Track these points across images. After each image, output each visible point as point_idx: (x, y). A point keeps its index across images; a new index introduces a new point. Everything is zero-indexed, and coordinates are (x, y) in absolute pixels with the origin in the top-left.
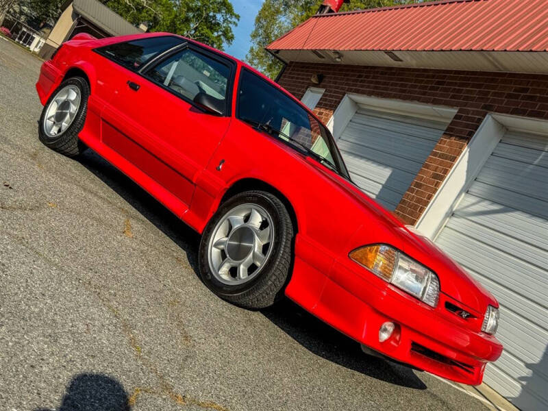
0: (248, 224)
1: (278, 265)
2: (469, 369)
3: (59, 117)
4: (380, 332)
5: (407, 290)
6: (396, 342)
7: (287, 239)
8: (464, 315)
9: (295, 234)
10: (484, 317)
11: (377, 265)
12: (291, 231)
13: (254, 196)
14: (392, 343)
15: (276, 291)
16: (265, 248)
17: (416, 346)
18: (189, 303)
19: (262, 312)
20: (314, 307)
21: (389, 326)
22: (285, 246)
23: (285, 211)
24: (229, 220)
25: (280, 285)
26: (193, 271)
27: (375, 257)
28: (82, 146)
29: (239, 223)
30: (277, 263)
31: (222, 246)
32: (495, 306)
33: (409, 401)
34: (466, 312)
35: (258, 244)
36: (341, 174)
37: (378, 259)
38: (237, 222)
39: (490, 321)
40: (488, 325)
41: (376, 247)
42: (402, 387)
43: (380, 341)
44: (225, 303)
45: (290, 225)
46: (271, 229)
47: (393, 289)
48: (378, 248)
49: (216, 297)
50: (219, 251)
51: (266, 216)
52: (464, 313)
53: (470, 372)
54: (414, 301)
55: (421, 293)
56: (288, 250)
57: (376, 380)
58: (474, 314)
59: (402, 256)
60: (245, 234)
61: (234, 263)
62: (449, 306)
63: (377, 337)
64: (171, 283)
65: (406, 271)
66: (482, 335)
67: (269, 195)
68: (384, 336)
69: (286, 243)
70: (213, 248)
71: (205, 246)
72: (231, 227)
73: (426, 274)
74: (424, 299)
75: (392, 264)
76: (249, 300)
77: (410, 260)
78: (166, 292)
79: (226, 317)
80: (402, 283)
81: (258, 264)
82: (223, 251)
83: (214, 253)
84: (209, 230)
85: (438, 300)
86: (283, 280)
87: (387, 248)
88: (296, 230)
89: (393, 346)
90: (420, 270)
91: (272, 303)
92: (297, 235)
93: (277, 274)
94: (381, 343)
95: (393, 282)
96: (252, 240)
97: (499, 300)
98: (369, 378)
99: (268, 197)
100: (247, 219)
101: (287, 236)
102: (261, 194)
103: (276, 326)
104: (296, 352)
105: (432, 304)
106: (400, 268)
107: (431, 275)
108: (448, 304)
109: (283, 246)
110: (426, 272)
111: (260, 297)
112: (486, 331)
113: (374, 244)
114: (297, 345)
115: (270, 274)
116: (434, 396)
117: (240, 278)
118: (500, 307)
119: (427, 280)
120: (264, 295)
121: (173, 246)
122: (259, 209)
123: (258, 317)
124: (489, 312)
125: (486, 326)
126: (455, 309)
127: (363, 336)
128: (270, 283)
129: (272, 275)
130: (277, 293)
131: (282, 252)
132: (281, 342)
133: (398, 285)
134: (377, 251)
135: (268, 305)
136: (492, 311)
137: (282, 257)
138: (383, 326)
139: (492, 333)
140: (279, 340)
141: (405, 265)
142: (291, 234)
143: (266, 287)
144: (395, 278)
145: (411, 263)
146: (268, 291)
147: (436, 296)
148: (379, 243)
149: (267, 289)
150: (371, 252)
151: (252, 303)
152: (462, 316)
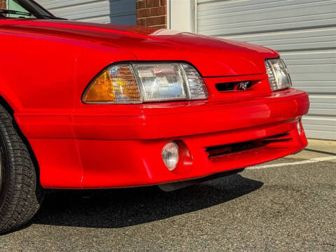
1: (15, 162)
2: (285, 137)
4: (164, 160)
5: (166, 99)
6: (189, 159)
7: (6, 127)
8: (244, 86)
9: (13, 117)
10: (267, 75)
11: (118, 93)
12: (6, 115)
14: (186, 163)
15: (32, 189)
17: (213, 151)
20: (82, 180)
21: (171, 148)
22: (10, 135)
25: (33, 182)
27: (110, 85)
30: (13, 159)
32: (274, 56)
33: (247, 209)
34: (244, 82)
36: (39, 17)
37: (114, 86)
39: (277, 75)
40: (277, 79)
41: (105, 73)
42: (234, 200)
43: (171, 169)
47: (150, 107)
48: (107, 75)
52: (242, 84)
53: (287, 140)
54: (181, 105)
55: (183, 92)
56: (15, 138)
57: (202, 211)
58: (255, 79)
59: (139, 65)
62: (221, 87)
63: (165, 168)
65: (152, 79)
66: (278, 95)
68: (172, 162)
69: (8, 131)
73: (176, 69)
74: (191, 96)
76: (9, 220)
77: (149, 65)
80: (156, 94)
85: (207, 88)
86: (33, 173)
87: (116, 68)
88: (10, 111)
89: (188, 166)
90: (167, 68)
91: (38, 206)
92: (15, 115)
93: (20, 172)
94: (172, 171)
95: (147, 99)
97: (275, 48)
98: (193, 214)
101: (4, 123)
103: (61, 227)
104: (95, 239)
105: (203, 96)
106: (144, 79)
107: (183, 67)
109: (7, 137)
110: (176, 67)
111: (19, 209)
112: (279, 88)
113: (101, 72)
114: (94, 231)
116: (274, 187)
118: (281, 54)
119: (182, 75)
120: (22, 203)
123: (35, 230)
124: (270, 67)
125: (275, 83)
126: (231, 86)
127: (150, 177)
128: (19, 186)
129: (16, 177)
130: (36, 192)
131: (10, 144)
132: (73, 240)
133: (154, 99)
134: (108, 78)
135: (36, 211)
136: (273, 63)
137: (14, 150)
138: (164, 152)
139: (288, 85)
140: (69, 239)
141: (148, 74)
142: (9, 118)
143: (18, 193)
144: (146, 95)
145: (153, 67)
146: (24, 197)
147: (201, 85)
148: (106, 68)
149: (21, 194)
150: (103, 83)
151: (15, 220)
152: (241, 89)
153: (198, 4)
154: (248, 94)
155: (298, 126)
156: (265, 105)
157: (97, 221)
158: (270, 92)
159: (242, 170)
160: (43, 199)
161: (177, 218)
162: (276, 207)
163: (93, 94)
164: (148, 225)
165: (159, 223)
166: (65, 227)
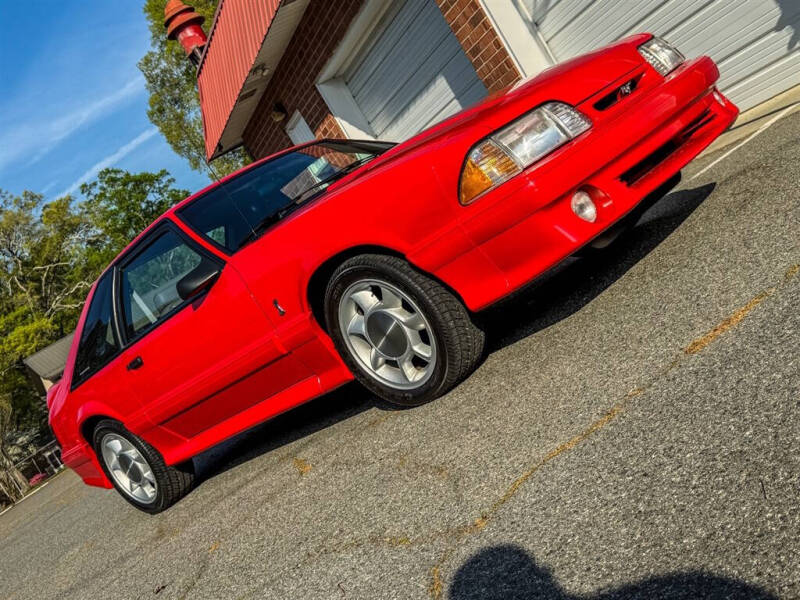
0: (368, 312)
1: (434, 302)
2: (708, 116)
3: (135, 476)
4: (580, 216)
5: (546, 152)
6: (606, 199)
7: (407, 273)
8: (627, 89)
9: (406, 260)
10: (648, 63)
11: (492, 175)
12: (400, 263)
13: (336, 285)
14: (605, 205)
15: (467, 321)
16: (406, 306)
18: (415, 441)
19: (492, 352)
21: (584, 198)
22: (414, 280)
23: (371, 256)
24: (352, 334)
25: (462, 313)
26: (396, 412)
27: (481, 172)
28: (185, 466)
29: (361, 323)
30: (430, 301)
31: (381, 360)
32: (647, 39)
33: (708, 218)
34: (625, 85)
35: (397, 313)
37: (486, 170)
38: (358, 323)
39: (660, 57)
40: (664, 62)
41: (469, 163)
42: (689, 218)
43: (592, 221)
44: (450, 394)
45: (392, 259)
46: (387, 288)
47: (534, 169)
48: (472, 163)
49: (438, 401)
50: (384, 366)
51: (367, 285)
52: (623, 89)
53: (709, 120)
54: (566, 148)
55: (562, 134)
56: (421, 279)
58: (636, 75)
59: (499, 135)
60: (377, 323)
61: (407, 355)
62: (601, 105)
63: (584, 223)
64: (385, 451)
65: (519, 141)
66: (673, 76)
67: (342, 266)
68: (590, 213)
69: (410, 277)
70: (377, 372)
71: (370, 380)
72: (361, 336)
74: (572, 134)
75: (502, 154)
76: (461, 360)
77: (512, 126)
78: (387, 463)
79: (463, 403)
80: (532, 155)
81: (422, 326)
82: (387, 362)
83: (384, 375)
84: (353, 366)
85: (585, 115)
86: (458, 304)
87: (477, 150)
88: (401, 256)
89: (609, 207)
90: (530, 120)
91: (482, 334)
92: (407, 257)
93: (444, 309)
94: (595, 221)
95: (526, 164)
96: (389, 319)
99: (344, 269)
100: (360, 310)
101: (402, 271)
102: (336, 277)
103: (518, 343)
104: (557, 335)
105: (586, 126)
106: (512, 145)
107: (546, 110)
108: (600, 105)
110: (539, 113)
111: (465, 346)
112: (670, 69)
113: (464, 165)
115: (440, 318)
117: (429, 358)
118: (655, 32)
119: (550, 117)
120: (464, 339)
121: (358, 419)
122: (355, 287)
123: (495, 359)
125: (663, 65)
126: (613, 96)
127: (573, 240)
128: (451, 324)
129: (443, 316)
130: (471, 321)
131: (419, 288)
133: (534, 160)
134: (474, 166)
135: (483, 339)
136: (648, 47)
137: (426, 292)
138: (575, 208)
139: (680, 60)
141: (513, 137)
142: (403, 264)
143: (455, 331)
144: (522, 160)
145: (514, 128)
146: (463, 331)
147: (577, 116)
148: (466, 157)
149: (458, 331)
150: (471, 174)
151: (468, 359)
152: (626, 94)
153: (547, 42)
154: (637, 95)
155: (717, 97)
156: (662, 95)
158: (662, 79)
159: (677, 178)
161: (633, 269)
162: (740, 198)
163: (469, 191)
164: (606, 293)
165: (617, 284)
166: (522, 341)
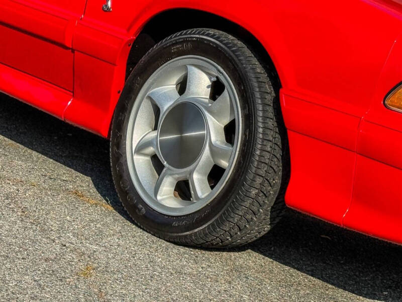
0: (190, 95)
1: (260, 156)
7: (264, 104)
9: (277, 92)
12: (268, 88)
13: (185, 41)
15: (269, 203)
16: (229, 131)
18: (114, 265)
19: (253, 249)
20: (345, 214)
22: (265, 118)
23: (248, 52)
24: (150, 98)
25: (273, 193)
26: (111, 208)
29: (171, 99)
30: (258, 152)
31: (151, 150)
35: (214, 128)
38: (166, 96)
44: (182, 249)
45: (264, 77)
49: (165, 244)
50: (148, 158)
51: (215, 73)
56: (272, 123)
60: (185, 115)
61: (181, 173)
64: (74, 240)
67: (212, 31)
69: (264, 111)
70: (136, 157)
71: (120, 157)
72: (157, 111)
76: (224, 233)
78: (68, 257)
79: (190, 274)
81: (224, 163)
82: (154, 158)
83: (139, 166)
84: (119, 125)
86: (278, 181)
91: (267, 228)
92: (281, 91)
93: (262, 172)
96: (201, 122)
99: (210, 35)
100: (182, 87)
101: (263, 98)
102: (195, 34)
103: (287, 268)
109: (260, 119)
111: (243, 223)
114: (332, 290)
115: (250, 176)
117: (197, 198)
120: (249, 217)
121: (64, 172)
122: (201, 63)
123: (251, 260)
128: (254, 192)
129: (254, 177)
130: (272, 208)
131: (261, 130)
132: (302, 292)
135: (263, 233)
137: (263, 140)
140: (296, 290)
142: (270, 93)
143: (250, 201)
146: (255, 209)
149: (252, 204)
151: (231, 237)
157: (338, 278)
160: (277, 220)
166: (292, 270)
